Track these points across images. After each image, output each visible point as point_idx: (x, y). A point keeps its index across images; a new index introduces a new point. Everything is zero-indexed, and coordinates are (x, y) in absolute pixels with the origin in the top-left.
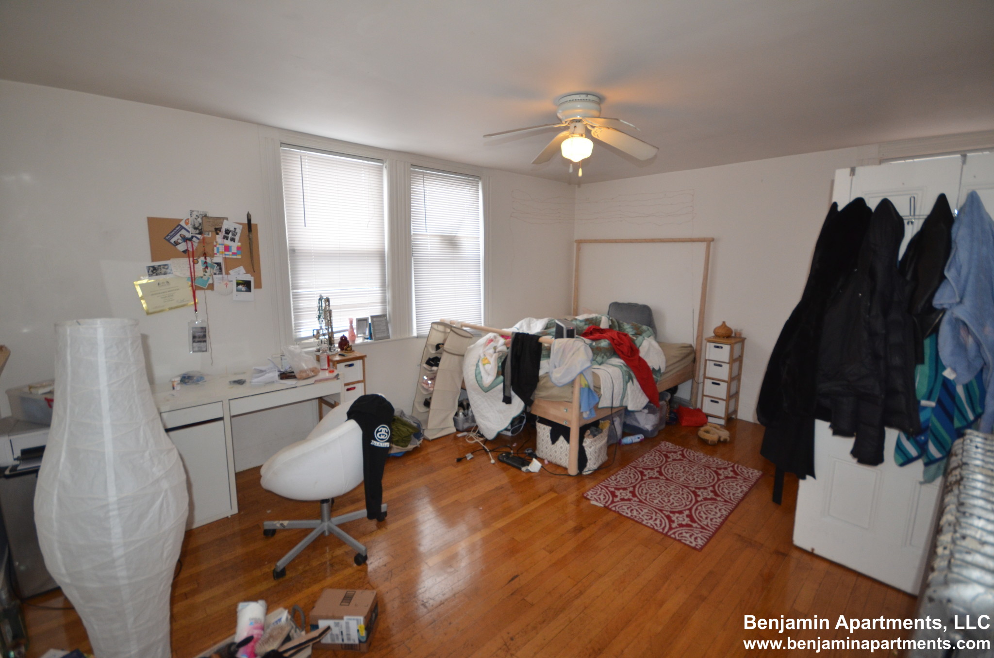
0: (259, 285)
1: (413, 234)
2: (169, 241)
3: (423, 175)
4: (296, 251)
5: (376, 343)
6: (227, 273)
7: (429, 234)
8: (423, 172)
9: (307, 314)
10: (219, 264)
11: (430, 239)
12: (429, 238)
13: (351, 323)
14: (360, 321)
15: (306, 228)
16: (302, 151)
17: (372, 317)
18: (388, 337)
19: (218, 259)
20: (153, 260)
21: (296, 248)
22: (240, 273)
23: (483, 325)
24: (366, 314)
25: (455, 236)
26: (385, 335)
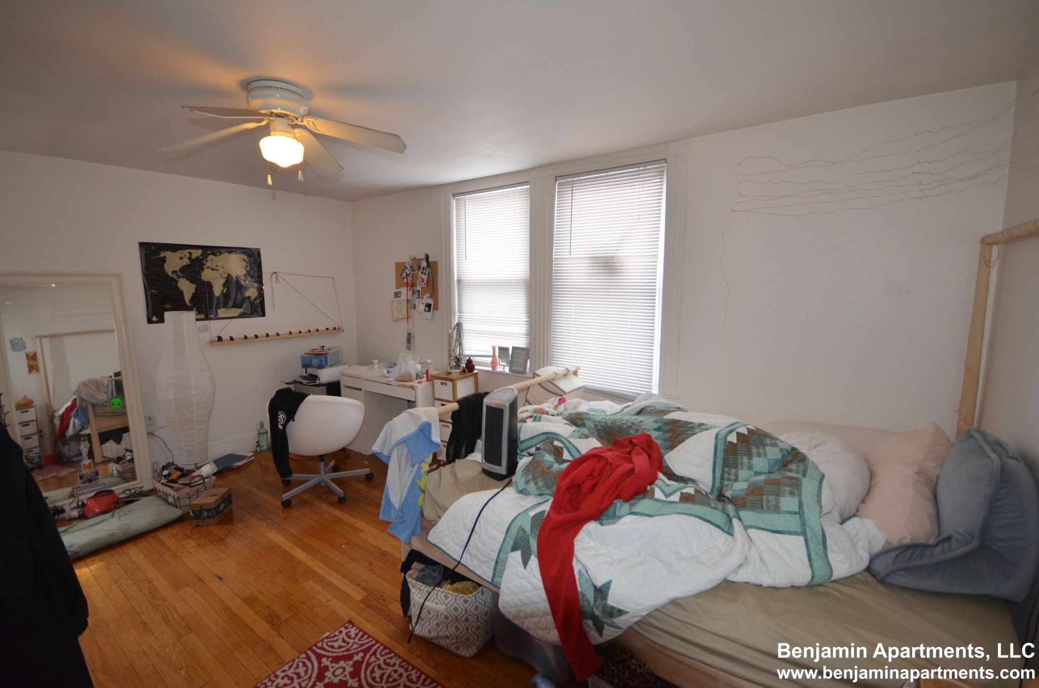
0: (436, 308)
1: (555, 258)
2: (401, 276)
3: (572, 184)
4: (461, 281)
5: (512, 375)
6: (422, 298)
7: (574, 256)
8: (573, 181)
9: (471, 336)
10: (419, 291)
11: (576, 264)
12: (574, 262)
13: (494, 349)
14: (501, 349)
15: (467, 261)
16: (466, 196)
17: (514, 348)
18: (524, 372)
19: (419, 288)
20: (397, 289)
21: (461, 279)
22: (427, 299)
23: (655, 391)
24: (509, 344)
25: (613, 257)
26: (521, 369)
